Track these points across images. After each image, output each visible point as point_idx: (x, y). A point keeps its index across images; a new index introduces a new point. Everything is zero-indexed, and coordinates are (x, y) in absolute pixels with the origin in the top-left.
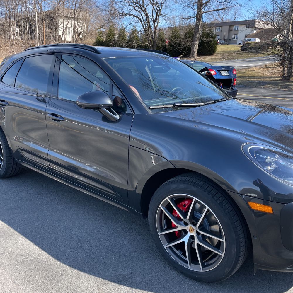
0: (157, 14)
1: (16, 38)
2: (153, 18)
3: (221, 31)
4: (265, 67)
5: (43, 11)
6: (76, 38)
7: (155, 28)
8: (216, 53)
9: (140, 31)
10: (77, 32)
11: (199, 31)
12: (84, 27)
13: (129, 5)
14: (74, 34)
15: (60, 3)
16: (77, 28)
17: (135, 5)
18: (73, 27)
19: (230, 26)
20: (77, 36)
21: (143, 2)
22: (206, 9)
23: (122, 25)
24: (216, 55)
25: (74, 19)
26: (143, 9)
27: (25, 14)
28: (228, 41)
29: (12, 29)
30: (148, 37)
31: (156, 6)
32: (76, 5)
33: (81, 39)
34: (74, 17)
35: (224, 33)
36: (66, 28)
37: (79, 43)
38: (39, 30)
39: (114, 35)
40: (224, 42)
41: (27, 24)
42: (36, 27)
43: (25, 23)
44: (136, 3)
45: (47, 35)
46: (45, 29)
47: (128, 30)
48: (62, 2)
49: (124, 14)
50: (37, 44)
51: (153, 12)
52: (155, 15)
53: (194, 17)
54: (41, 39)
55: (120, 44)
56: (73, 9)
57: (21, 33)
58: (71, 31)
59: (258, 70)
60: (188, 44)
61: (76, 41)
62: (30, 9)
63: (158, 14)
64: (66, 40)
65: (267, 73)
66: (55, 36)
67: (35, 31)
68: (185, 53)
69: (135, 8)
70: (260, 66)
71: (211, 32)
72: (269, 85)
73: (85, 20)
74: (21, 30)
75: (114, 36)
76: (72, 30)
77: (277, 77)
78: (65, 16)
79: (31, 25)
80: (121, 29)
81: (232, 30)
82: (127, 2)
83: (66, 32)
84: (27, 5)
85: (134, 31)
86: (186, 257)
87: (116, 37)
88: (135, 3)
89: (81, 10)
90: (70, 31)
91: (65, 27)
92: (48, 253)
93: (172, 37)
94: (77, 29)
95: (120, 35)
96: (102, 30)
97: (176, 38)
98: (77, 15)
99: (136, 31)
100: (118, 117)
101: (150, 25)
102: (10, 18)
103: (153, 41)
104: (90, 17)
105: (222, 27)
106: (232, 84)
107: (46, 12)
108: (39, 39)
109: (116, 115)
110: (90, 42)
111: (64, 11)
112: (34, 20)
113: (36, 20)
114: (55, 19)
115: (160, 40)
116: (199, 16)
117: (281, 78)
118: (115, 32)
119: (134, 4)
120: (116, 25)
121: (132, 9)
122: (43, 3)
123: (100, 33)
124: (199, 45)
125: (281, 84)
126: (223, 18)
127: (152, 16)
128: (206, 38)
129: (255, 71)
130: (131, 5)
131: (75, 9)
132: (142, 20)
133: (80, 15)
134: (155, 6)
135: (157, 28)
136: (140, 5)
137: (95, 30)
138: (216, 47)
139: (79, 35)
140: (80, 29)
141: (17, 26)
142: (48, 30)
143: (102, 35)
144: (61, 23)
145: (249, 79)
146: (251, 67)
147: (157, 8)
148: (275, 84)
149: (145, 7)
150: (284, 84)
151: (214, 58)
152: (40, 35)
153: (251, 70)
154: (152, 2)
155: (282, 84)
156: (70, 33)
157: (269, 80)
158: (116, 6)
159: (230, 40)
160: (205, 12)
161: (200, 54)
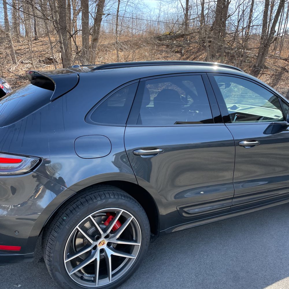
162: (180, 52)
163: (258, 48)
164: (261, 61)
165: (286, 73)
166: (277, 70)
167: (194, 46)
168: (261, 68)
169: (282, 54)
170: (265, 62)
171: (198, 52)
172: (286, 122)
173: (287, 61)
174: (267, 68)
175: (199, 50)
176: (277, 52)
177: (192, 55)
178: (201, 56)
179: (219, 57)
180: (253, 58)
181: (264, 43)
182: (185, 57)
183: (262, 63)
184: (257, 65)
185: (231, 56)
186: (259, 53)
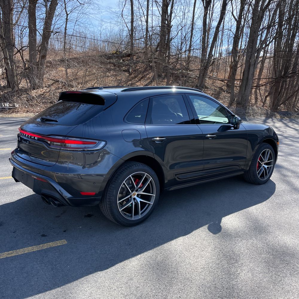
162: (128, 71)
163: (199, 70)
164: (202, 81)
165: (223, 92)
166: (216, 90)
167: (140, 66)
168: (202, 88)
169: (219, 75)
170: (205, 82)
171: (145, 72)
172: (231, 124)
173: (224, 82)
174: (208, 88)
175: (146, 70)
176: (215, 74)
177: (139, 74)
178: (148, 76)
179: (165, 77)
180: (195, 78)
181: (204, 66)
182: (133, 76)
183: (203, 83)
184: (198, 85)
185: (175, 77)
186: (200, 75)
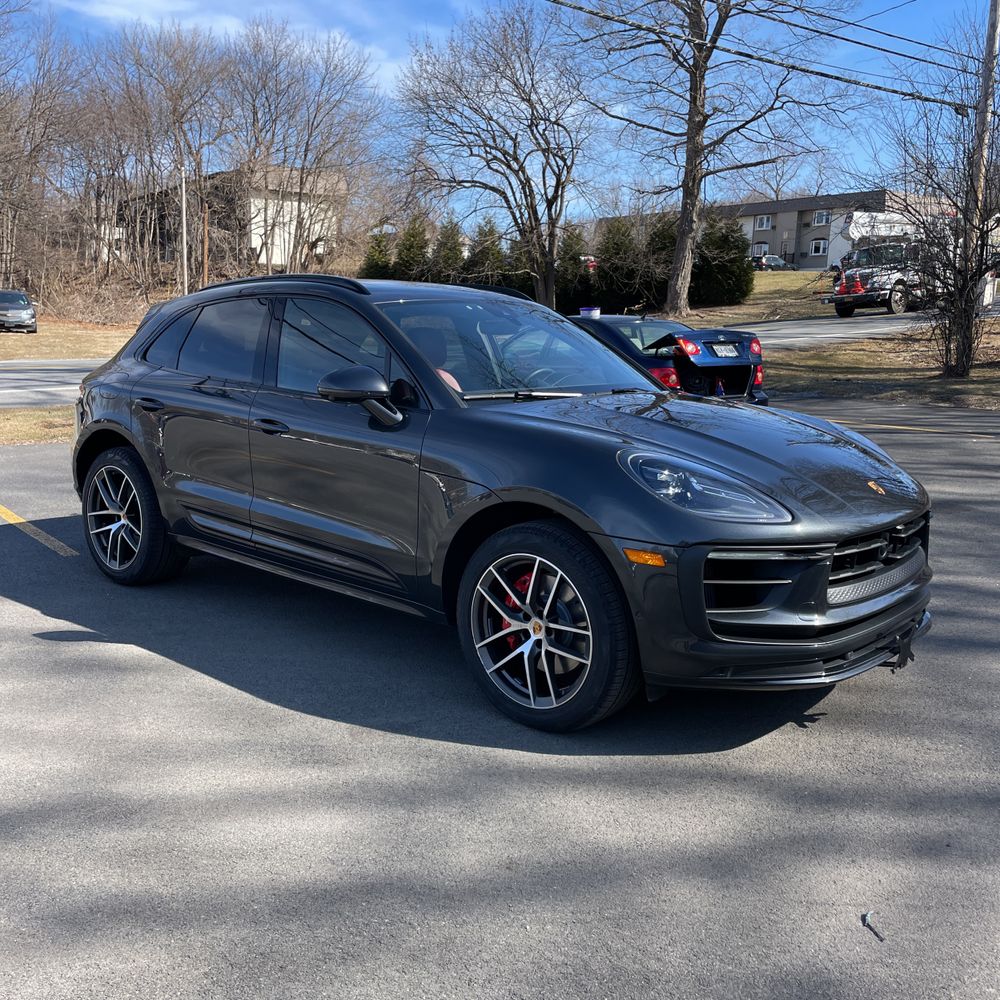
0: (558, 180)
1: (116, 257)
2: (546, 193)
3: (774, 228)
4: (898, 339)
5: (204, 173)
6: (303, 257)
7: (553, 222)
8: (752, 297)
9: (505, 234)
10: (308, 236)
11: (692, 230)
12: (330, 222)
13: (472, 155)
14: (299, 243)
15: (258, 150)
16: (307, 226)
17: (490, 153)
18: (295, 223)
19: (801, 213)
20: (305, 251)
21: (515, 146)
22: (713, 162)
23: (448, 214)
24: (751, 302)
25: (300, 197)
26: (515, 166)
27: (148, 184)
28: (795, 260)
29: (105, 230)
30: (529, 252)
31: (555, 155)
32: (306, 156)
33: (320, 259)
34: (298, 190)
35: (782, 235)
36: (273, 226)
37: (314, 269)
38: (189, 232)
39: (425, 244)
40: (782, 262)
41: (151, 214)
42: (180, 223)
43: (145, 212)
44: (491, 147)
45: (214, 248)
46: (207, 228)
47: (469, 227)
48: (263, 148)
49: (455, 183)
50: (182, 275)
51: (546, 174)
52: (552, 181)
53: (676, 189)
54: (193, 260)
55: (440, 272)
56: (296, 170)
57: (131, 241)
58: (290, 233)
59: (874, 347)
60: (658, 271)
61: (304, 267)
62: (163, 169)
63: (563, 178)
64: (273, 262)
65: (902, 358)
66: (240, 250)
67: (177, 234)
68: (648, 298)
69: (488, 164)
70: (885, 337)
71: (733, 231)
72: (894, 392)
73: (335, 201)
74: (133, 233)
75: (422, 247)
76: (293, 232)
77: (932, 369)
78: (270, 188)
79: (162, 218)
80: (446, 227)
81: (808, 225)
82: (465, 145)
83: (273, 237)
84: (154, 155)
85: (487, 233)
86: (527, 688)
87: (430, 251)
88: (488, 149)
89: (320, 172)
90: (287, 235)
91: (271, 221)
92: (251, 694)
93: (607, 250)
94: (309, 229)
95: (442, 245)
96: (388, 228)
97: (618, 254)
98: (308, 186)
99: (492, 231)
100: (399, 417)
101: (535, 212)
102: (99, 196)
103: (547, 263)
104: (348, 190)
105: (774, 214)
106: (750, 382)
107: (212, 177)
108: (189, 259)
109: (395, 413)
110: (347, 265)
111: (269, 175)
112: (174, 202)
113: (181, 201)
114: (239, 199)
115: (570, 259)
116: (690, 184)
117: (937, 373)
118: (428, 236)
119: (486, 152)
120: (431, 215)
121: (479, 166)
122: (205, 150)
123: (378, 241)
124: (693, 273)
125: (932, 390)
126: (778, 185)
127: (541, 186)
128: (716, 252)
129: (864, 350)
130: (476, 155)
131: (303, 169)
132: (511, 199)
133: (319, 185)
134: (551, 156)
135: (561, 222)
136: (505, 153)
137: (363, 229)
138: (752, 280)
139: (314, 245)
140: (317, 227)
141: (121, 220)
142: (218, 233)
143: (385, 247)
144: (259, 210)
145: (840, 376)
146: (856, 340)
147: (557, 163)
148: (915, 387)
149: (522, 160)
150: (943, 388)
151: (744, 314)
152: (190, 247)
153: (854, 348)
154: (544, 146)
155: (935, 390)
156: (287, 241)
157: (902, 377)
158: (431, 159)
159: (804, 255)
160: (712, 173)
161: (697, 300)
